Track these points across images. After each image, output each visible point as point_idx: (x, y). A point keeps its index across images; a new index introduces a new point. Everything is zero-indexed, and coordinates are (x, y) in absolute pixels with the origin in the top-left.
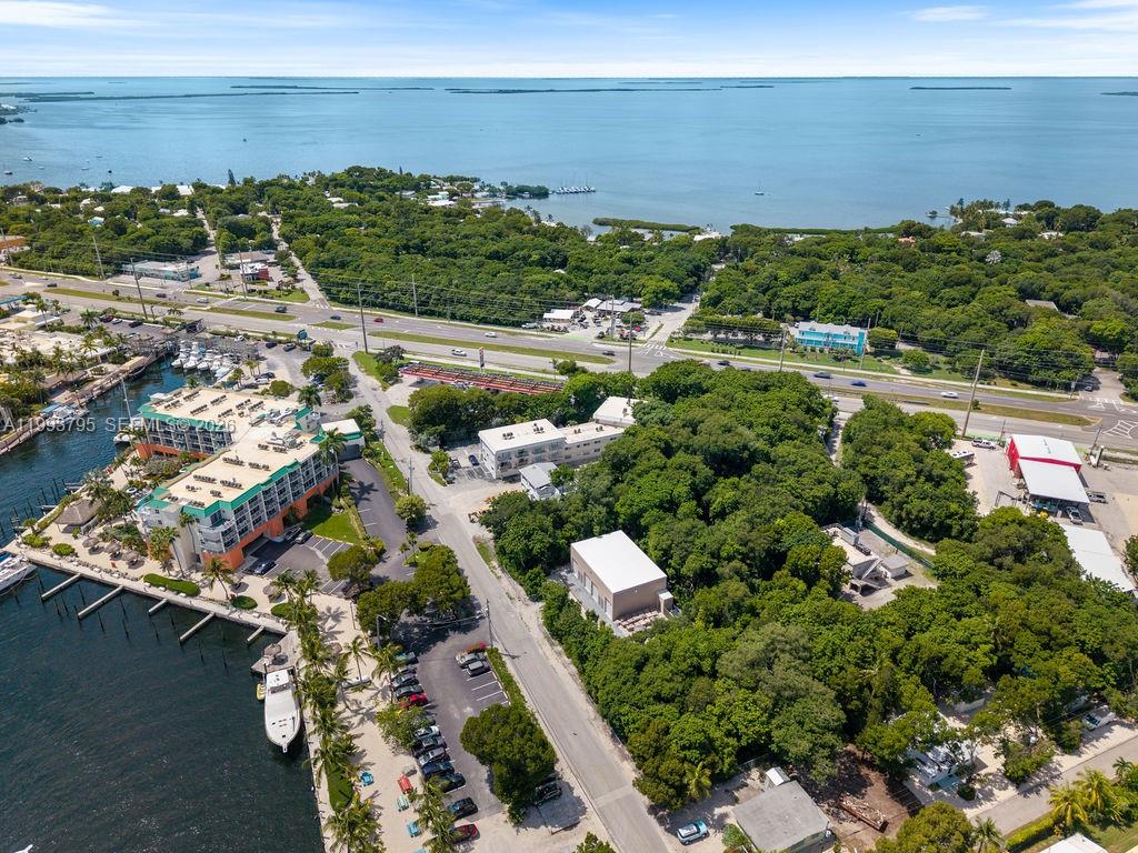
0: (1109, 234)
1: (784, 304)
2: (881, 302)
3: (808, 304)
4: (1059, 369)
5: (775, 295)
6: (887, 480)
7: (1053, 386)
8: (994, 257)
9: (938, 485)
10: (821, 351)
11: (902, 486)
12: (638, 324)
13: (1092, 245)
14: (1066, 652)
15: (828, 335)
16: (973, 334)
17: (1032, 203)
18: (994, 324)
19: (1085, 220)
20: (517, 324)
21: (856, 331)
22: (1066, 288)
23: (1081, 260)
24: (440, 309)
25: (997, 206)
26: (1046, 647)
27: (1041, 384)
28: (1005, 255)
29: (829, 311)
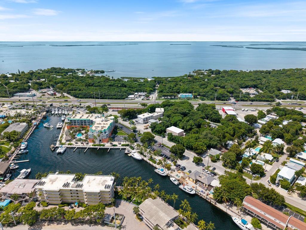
0: (224, 75)
1: (175, 91)
2: (192, 89)
3: (179, 91)
4: (225, 97)
5: (172, 89)
6: (208, 115)
7: (225, 100)
8: (206, 80)
9: (216, 114)
10: (185, 98)
11: (211, 115)
12: (148, 97)
13: (221, 77)
14: (242, 129)
15: (186, 95)
16: (210, 93)
17: (208, 70)
18: (213, 91)
19: (218, 72)
20: (124, 99)
21: (190, 94)
22: (221, 84)
23: (221, 80)
24: (105, 97)
25: (201, 71)
26: (239, 129)
27: (222, 100)
28: (208, 80)
29: (183, 92)
